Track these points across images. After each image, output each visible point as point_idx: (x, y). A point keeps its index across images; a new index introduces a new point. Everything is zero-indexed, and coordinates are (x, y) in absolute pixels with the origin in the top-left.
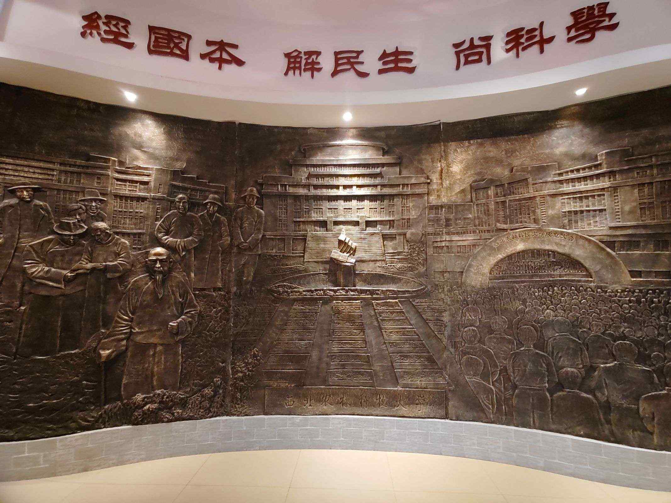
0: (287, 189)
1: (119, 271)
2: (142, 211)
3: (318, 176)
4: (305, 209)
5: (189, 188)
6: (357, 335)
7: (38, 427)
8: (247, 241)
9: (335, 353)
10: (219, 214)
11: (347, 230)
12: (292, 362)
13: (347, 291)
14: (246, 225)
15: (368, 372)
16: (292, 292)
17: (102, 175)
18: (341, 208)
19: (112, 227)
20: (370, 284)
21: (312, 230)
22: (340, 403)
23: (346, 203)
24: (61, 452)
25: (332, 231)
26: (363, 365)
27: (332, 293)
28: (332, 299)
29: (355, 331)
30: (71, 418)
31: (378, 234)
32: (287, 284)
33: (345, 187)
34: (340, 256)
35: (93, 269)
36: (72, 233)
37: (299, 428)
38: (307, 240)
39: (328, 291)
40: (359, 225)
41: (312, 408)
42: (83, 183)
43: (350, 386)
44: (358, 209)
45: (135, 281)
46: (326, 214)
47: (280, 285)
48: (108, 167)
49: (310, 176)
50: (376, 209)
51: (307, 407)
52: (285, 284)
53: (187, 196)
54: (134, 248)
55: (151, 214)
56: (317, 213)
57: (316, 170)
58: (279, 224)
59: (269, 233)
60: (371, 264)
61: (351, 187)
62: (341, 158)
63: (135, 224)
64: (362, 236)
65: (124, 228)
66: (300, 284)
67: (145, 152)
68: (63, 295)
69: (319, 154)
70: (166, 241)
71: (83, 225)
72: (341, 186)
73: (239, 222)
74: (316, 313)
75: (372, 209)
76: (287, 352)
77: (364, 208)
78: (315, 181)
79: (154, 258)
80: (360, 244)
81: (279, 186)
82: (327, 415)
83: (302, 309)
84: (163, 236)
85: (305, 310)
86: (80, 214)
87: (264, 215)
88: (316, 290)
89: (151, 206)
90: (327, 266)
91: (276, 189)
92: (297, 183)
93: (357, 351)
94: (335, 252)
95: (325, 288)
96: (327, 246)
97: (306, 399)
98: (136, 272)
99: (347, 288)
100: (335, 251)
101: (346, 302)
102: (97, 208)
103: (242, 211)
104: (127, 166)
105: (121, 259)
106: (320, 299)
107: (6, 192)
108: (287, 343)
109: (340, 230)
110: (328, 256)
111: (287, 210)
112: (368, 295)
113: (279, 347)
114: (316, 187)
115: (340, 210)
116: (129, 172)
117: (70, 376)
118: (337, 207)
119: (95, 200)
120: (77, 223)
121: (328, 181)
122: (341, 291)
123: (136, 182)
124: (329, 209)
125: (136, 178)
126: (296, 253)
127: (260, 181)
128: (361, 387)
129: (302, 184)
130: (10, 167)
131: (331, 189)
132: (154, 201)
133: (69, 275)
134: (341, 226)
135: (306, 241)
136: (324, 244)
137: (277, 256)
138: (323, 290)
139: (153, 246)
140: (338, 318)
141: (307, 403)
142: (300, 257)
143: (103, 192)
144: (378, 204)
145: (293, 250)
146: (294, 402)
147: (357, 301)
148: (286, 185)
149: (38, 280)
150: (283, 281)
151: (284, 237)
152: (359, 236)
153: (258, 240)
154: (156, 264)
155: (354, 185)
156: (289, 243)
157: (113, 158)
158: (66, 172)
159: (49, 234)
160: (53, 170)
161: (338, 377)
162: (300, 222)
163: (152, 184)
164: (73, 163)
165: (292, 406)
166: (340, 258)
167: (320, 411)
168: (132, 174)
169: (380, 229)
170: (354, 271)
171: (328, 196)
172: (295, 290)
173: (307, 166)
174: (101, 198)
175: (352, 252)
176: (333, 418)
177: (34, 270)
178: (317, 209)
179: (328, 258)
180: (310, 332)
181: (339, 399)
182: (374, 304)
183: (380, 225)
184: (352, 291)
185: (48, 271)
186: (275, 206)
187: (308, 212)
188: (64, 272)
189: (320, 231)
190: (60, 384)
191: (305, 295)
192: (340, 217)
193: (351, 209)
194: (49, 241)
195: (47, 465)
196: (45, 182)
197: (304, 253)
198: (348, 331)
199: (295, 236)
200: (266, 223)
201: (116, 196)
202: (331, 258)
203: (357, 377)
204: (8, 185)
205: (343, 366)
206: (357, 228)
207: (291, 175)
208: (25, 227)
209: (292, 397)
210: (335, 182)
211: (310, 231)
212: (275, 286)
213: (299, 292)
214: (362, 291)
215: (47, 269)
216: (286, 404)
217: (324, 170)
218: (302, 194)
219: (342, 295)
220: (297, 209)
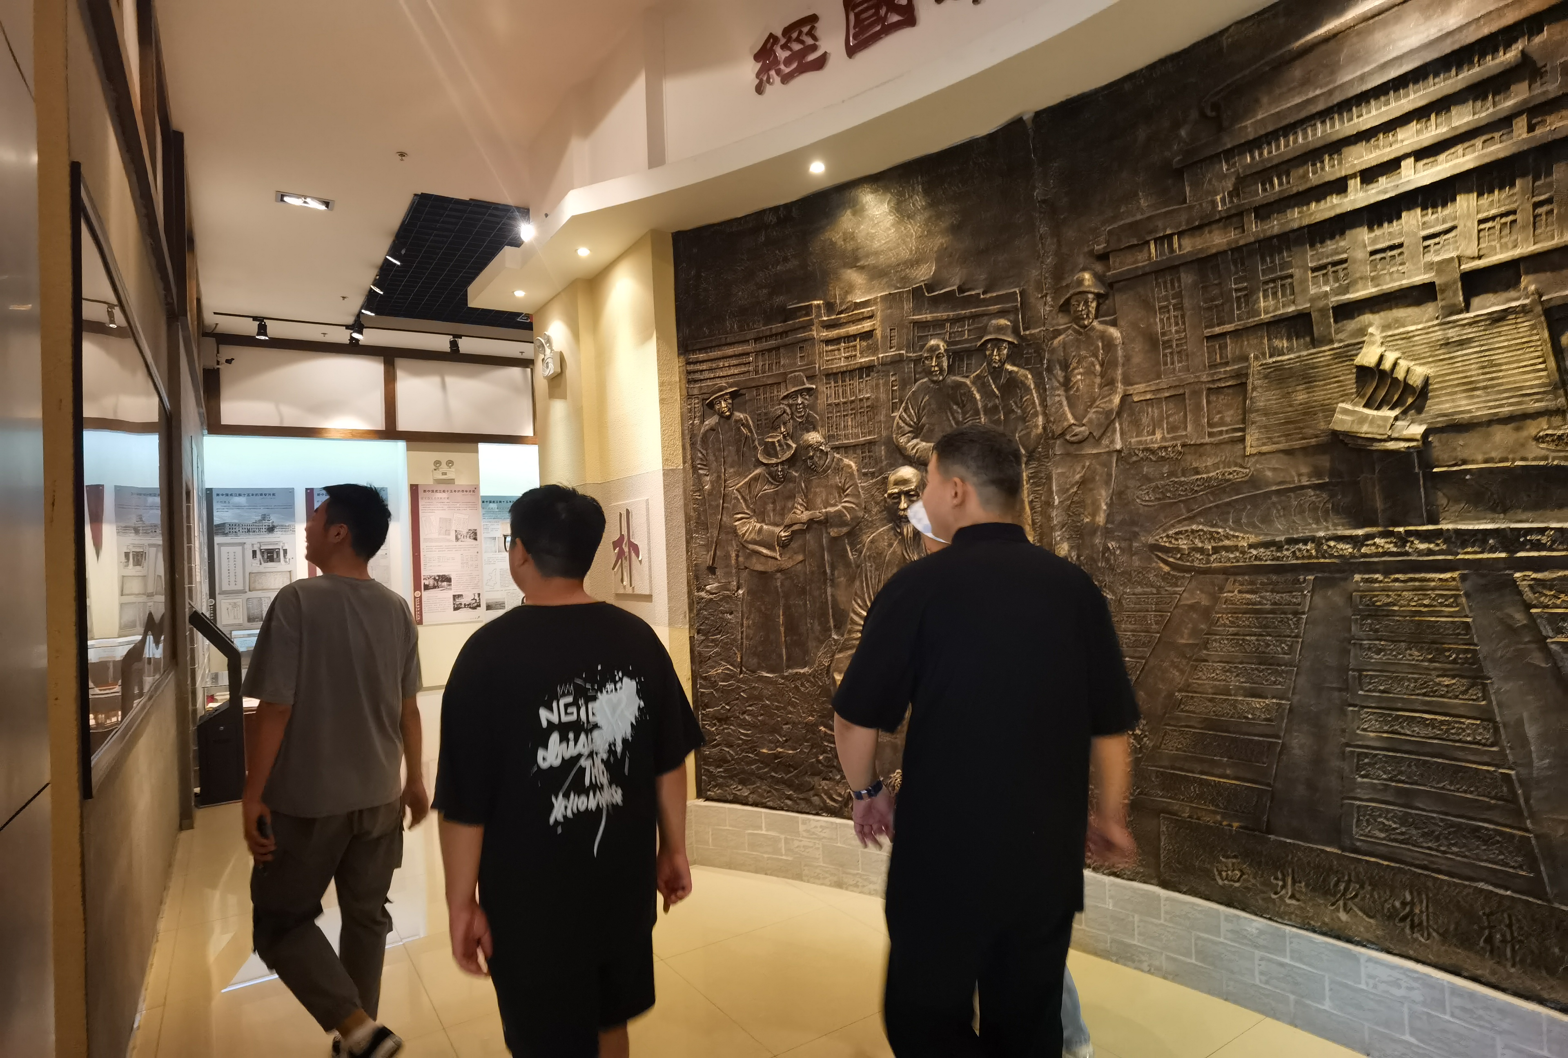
0: (1176, 245)
1: (844, 524)
2: (868, 395)
3: (1264, 174)
4: (1237, 290)
5: (947, 320)
6: (1456, 697)
7: (776, 789)
8: (1084, 421)
9: (1367, 747)
10: (1014, 365)
11: (1385, 327)
12: (1230, 757)
13: (1403, 540)
14: (1079, 377)
15: (1512, 836)
16: (1216, 550)
17: (805, 340)
18: (1360, 254)
19: (829, 438)
20: (1501, 507)
21: (1264, 354)
22: (1403, 919)
23: (1378, 232)
24: (806, 842)
25: (1331, 342)
26: (1490, 807)
27: (1347, 549)
28: (1348, 566)
29: (1447, 681)
30: (813, 788)
31: (1524, 310)
32: (1201, 527)
33: (1369, 175)
34: (1363, 419)
35: (811, 522)
36: (779, 461)
37: (1258, 953)
38: (1250, 387)
39: (1332, 543)
40: (1435, 299)
41: (1301, 908)
42: (784, 366)
43: (1434, 871)
44: (1426, 238)
45: (872, 542)
46: (1305, 290)
47: (1180, 533)
48: (810, 323)
49: (1243, 182)
50: (1514, 212)
51: (1282, 899)
52: (1194, 527)
53: (943, 339)
54: (865, 474)
55: (883, 396)
56: (1275, 294)
57: (1261, 154)
58: (1165, 355)
59: (1141, 387)
60: (1502, 436)
61: (1392, 166)
62: (1346, 77)
63: (861, 425)
64: (1453, 334)
65: (846, 436)
66: (1238, 525)
67: (862, 268)
68: (780, 571)
69: (1265, 100)
70: (914, 451)
71: (790, 442)
72: (1353, 176)
73: (1059, 373)
74: (1296, 613)
75: (1493, 218)
76: (1211, 724)
77: (1454, 228)
78: (1260, 194)
79: (896, 490)
80: (1443, 368)
81: (1152, 246)
82: (1349, 941)
83: (1250, 603)
84: (909, 442)
85: (1260, 603)
86: (785, 424)
87: (1119, 341)
88: (1291, 541)
89: (881, 381)
90: (1325, 462)
91: (1146, 256)
92: (1201, 219)
93: (1460, 754)
94: (1345, 412)
95: (1321, 534)
96: (1319, 395)
97: (1280, 875)
98: (871, 522)
99: (1401, 529)
100: (1349, 407)
101: (1400, 576)
102: (804, 407)
103: (1064, 345)
104: (839, 309)
105: (845, 499)
106: (1307, 568)
107: (705, 407)
108: (1211, 700)
109: (1362, 331)
110: (1322, 426)
111: (1182, 309)
112: (1493, 550)
113: (1192, 708)
114: (1264, 212)
115: (1355, 262)
116: (842, 321)
117: (804, 713)
118: (1344, 256)
119: (800, 392)
120: (783, 441)
121: (1305, 176)
122: (1377, 540)
123: (854, 337)
124: (1314, 270)
125: (853, 329)
126: (1221, 433)
127: (1099, 248)
128: (1481, 885)
129: (1217, 217)
130: (704, 366)
131: (1318, 201)
132: (884, 368)
133: (783, 534)
134: (1367, 318)
135: (1246, 391)
136: (1309, 390)
137: (1166, 448)
138: (1313, 539)
139: (894, 466)
140: (1376, 631)
141: (1284, 886)
142: (1233, 441)
143: (809, 373)
144: (1523, 192)
145: (1210, 425)
146: (1243, 874)
147: (1448, 575)
148: (1170, 237)
149: (751, 546)
150: (1191, 519)
151: (1181, 391)
152: (1439, 335)
153: (1111, 411)
154: (899, 503)
155: (1406, 156)
156: (1198, 407)
157: (816, 302)
158: (762, 352)
159: (756, 467)
160: (747, 354)
161: (1385, 829)
162: (1223, 335)
163: (878, 333)
164: (768, 333)
165: (1237, 885)
166: (1365, 430)
167: (1324, 923)
168: (846, 323)
169: (1532, 288)
170: (1427, 464)
171: (1309, 226)
172: (1227, 543)
173: (1229, 154)
174: (808, 386)
175: (1410, 401)
176: (1370, 959)
177: (745, 529)
178: (1273, 280)
179: (1323, 431)
180: (1280, 674)
181: (1397, 904)
182: (1524, 585)
183: (1535, 271)
184: (1425, 537)
185: (761, 529)
186: (1147, 306)
187: (1248, 297)
188: (777, 530)
189: (1290, 350)
190: (794, 724)
191: (1257, 558)
192: (1360, 284)
193: (1401, 245)
194: (756, 479)
195: (790, 858)
196: (742, 378)
197: (1243, 430)
198: (1416, 680)
199: (1213, 381)
200: (1128, 358)
201: (830, 375)
202: (1335, 433)
203: (1464, 846)
204: (707, 396)
205: (1406, 797)
206: (1430, 310)
207: (1185, 201)
208: (729, 460)
209: (1235, 857)
210: (1331, 170)
211: (1256, 358)
212: (1168, 536)
213: (1236, 548)
214: (1464, 538)
215: (758, 525)
216: (1220, 874)
217: (1287, 145)
218: (1221, 249)
219: (1385, 554)
220: (1213, 299)
